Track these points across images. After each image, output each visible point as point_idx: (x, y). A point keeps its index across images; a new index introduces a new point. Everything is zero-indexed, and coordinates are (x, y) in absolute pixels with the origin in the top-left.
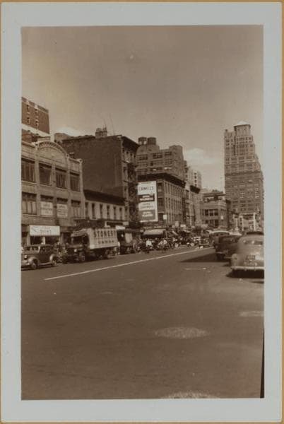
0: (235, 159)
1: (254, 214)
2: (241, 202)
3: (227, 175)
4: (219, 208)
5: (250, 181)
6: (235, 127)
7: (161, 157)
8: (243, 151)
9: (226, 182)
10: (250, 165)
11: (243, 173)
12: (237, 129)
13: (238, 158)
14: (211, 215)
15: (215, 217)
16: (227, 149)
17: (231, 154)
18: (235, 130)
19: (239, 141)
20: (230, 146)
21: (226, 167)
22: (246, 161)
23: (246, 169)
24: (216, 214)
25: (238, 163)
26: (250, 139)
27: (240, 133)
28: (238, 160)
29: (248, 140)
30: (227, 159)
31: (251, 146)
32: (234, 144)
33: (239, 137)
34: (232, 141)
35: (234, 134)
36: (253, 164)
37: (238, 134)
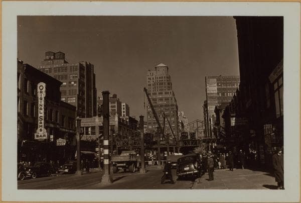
0: (156, 94)
4: (116, 124)
6: (156, 68)
8: (162, 87)
10: (167, 99)
12: (158, 69)
13: (157, 92)
16: (149, 85)
18: (156, 70)
20: (152, 83)
22: (165, 96)
23: (164, 102)
27: (160, 72)
29: (166, 79)
32: (155, 81)
33: (158, 77)
34: (153, 78)
35: (155, 74)
36: (170, 99)
37: (158, 74)
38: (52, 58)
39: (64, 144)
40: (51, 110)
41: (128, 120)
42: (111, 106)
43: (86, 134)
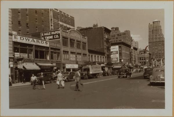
1: (162, 59)
2: (156, 54)
3: (149, 43)
4: (146, 57)
5: (160, 45)
6: (153, 22)
7: (121, 35)
11: (157, 42)
13: (154, 35)
14: (143, 59)
15: (144, 61)
16: (150, 31)
17: (151, 34)
19: (155, 28)
20: (151, 30)
21: (149, 39)
22: (158, 37)
23: (158, 40)
24: (145, 59)
25: (154, 37)
26: (160, 27)
27: (156, 24)
29: (159, 28)
30: (150, 36)
32: (153, 29)
35: (153, 25)
36: (161, 38)
37: (155, 25)
38: (114, 30)
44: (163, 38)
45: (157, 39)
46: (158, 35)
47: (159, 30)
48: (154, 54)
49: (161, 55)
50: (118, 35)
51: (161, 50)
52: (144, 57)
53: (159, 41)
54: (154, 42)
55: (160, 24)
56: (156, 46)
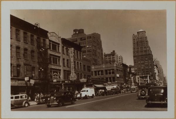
0: (138, 48)
1: (148, 75)
3: (134, 57)
4: (115, 68)
5: (146, 59)
6: (138, 32)
8: (142, 44)
9: (134, 60)
10: (145, 51)
11: (143, 55)
12: (139, 33)
13: (139, 47)
14: (110, 73)
15: (112, 75)
16: (134, 43)
17: (136, 46)
18: (138, 34)
19: (140, 39)
20: (136, 42)
21: (134, 52)
22: (144, 49)
23: (144, 53)
24: (113, 73)
25: (140, 50)
28: (140, 48)
29: (145, 39)
30: (134, 49)
31: (146, 42)
32: (137, 41)
33: (140, 38)
34: (136, 39)
35: (137, 36)
36: (147, 51)
37: (139, 36)
38: (77, 32)
39: (86, 81)
40: (78, 63)
41: (122, 66)
42: (112, 58)
43: (98, 75)
44: (150, 50)
45: (142, 52)
46: (143, 48)
47: (145, 41)
48: (140, 70)
49: (148, 71)
50: (81, 39)
51: (148, 65)
52: (112, 70)
53: (145, 55)
54: (139, 56)
55: (145, 35)
56: (142, 60)
